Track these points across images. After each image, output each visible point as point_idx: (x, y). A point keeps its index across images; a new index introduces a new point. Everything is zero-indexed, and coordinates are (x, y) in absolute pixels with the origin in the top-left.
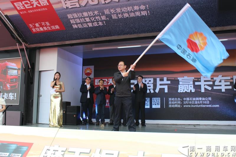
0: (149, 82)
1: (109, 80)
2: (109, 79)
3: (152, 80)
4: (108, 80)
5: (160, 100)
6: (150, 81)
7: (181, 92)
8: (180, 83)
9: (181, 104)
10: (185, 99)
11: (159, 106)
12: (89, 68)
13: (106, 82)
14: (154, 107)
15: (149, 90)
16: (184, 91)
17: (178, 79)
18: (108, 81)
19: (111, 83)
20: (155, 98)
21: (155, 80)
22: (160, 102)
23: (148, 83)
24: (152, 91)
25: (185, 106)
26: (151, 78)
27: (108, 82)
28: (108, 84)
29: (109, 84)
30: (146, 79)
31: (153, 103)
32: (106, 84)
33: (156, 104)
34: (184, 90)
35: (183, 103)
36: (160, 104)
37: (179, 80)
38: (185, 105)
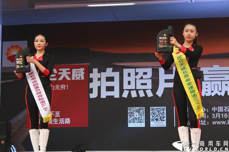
0: (145, 77)
1: (62, 71)
2: (60, 70)
3: (149, 71)
4: (58, 71)
5: (165, 112)
6: (145, 73)
7: (207, 95)
8: (206, 78)
9: (207, 120)
10: (214, 109)
11: (164, 124)
12: (17, 46)
13: (54, 75)
14: (153, 124)
15: (144, 91)
16: (213, 94)
17: (202, 69)
18: (60, 73)
19: (64, 78)
20: (155, 108)
21: (155, 73)
22: (165, 116)
23: (142, 78)
24: (150, 94)
25: (214, 123)
26: (147, 67)
27: (58, 76)
28: (58, 78)
29: (61, 79)
30: (138, 70)
31: (151, 117)
32: (55, 79)
33: (157, 120)
34: (212, 92)
35: (211, 116)
36: (165, 119)
37: (202, 72)
38: (215, 120)
